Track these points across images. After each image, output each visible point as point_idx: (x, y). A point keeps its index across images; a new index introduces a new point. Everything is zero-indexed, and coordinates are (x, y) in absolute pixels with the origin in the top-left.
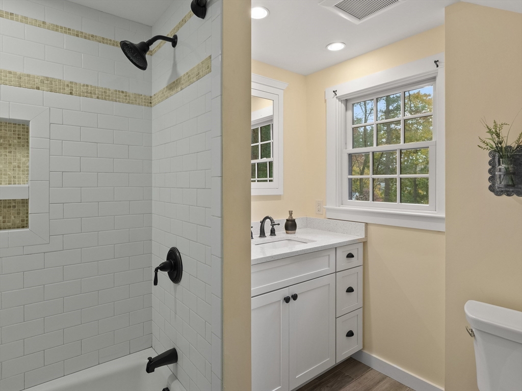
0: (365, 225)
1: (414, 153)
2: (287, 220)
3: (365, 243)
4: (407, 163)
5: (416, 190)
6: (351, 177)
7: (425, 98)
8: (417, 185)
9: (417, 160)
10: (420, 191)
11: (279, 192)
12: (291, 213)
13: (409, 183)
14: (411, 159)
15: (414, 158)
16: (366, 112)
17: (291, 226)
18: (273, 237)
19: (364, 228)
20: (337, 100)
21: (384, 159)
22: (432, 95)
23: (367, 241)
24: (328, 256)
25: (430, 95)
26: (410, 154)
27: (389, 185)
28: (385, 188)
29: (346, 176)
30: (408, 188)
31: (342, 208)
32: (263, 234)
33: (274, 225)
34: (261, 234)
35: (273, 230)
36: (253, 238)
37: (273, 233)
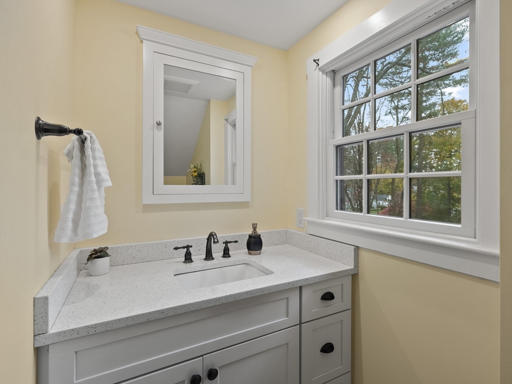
0: (355, 249)
1: (448, 157)
2: (250, 236)
3: (354, 276)
4: (441, 168)
5: (449, 193)
6: (340, 177)
7: (460, 104)
8: (451, 189)
9: (451, 164)
10: (454, 194)
11: (246, 198)
12: (255, 227)
13: (443, 187)
14: (445, 164)
15: (448, 163)
16: (398, 120)
17: (255, 243)
18: (227, 260)
19: (353, 253)
20: (321, 73)
21: (417, 164)
22: (468, 101)
23: (358, 273)
24: (285, 301)
25: (465, 101)
26: (443, 158)
27: (422, 188)
28: (418, 191)
29: (333, 177)
30: (441, 191)
31: (326, 221)
32: (209, 256)
33: (228, 242)
34: (206, 256)
35: (226, 250)
36: (192, 261)
37: (226, 253)
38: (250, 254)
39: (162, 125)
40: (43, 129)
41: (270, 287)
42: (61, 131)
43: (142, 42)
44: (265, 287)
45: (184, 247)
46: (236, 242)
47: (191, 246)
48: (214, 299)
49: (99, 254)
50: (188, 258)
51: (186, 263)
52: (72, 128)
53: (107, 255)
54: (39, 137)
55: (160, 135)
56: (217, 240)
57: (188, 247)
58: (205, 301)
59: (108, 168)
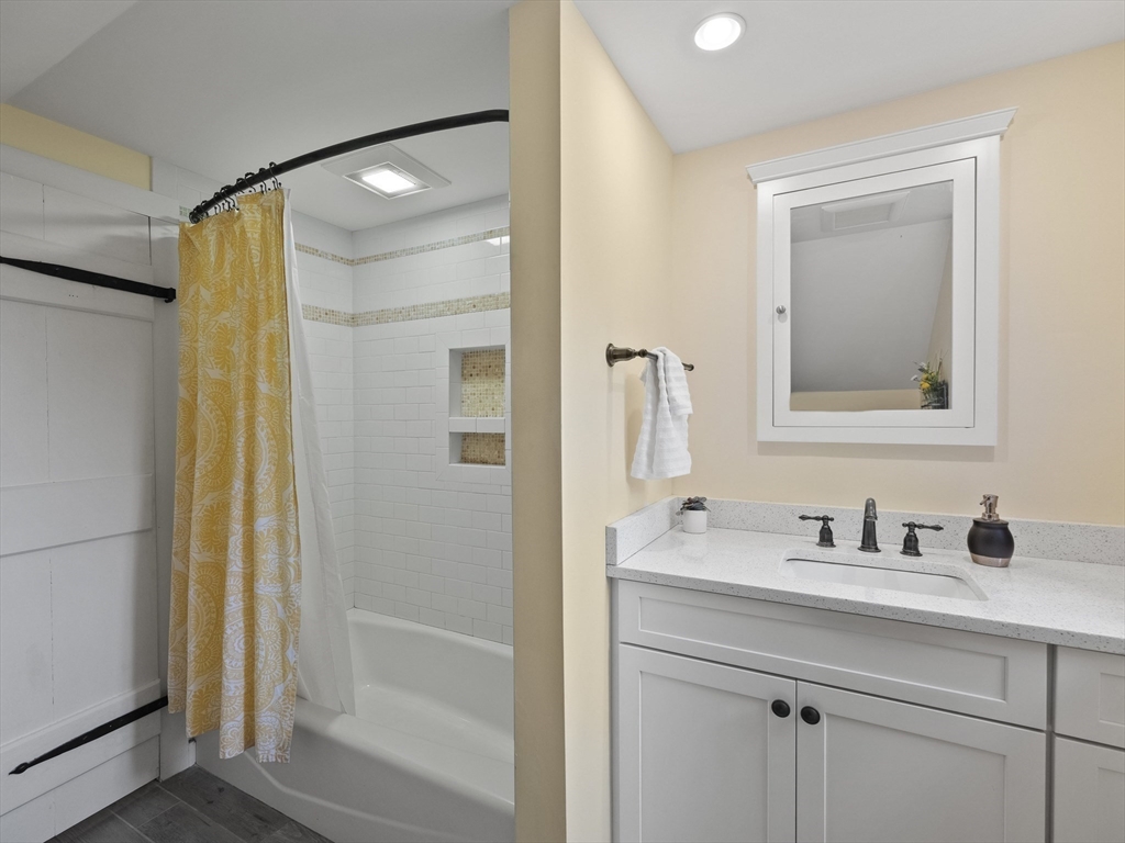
2: (976, 523)
12: (990, 503)
18: (912, 560)
24: (999, 662)
32: (869, 542)
33: (916, 526)
34: (863, 542)
35: (910, 540)
36: (833, 545)
37: (911, 546)
38: (975, 561)
39: (788, 312)
40: (614, 356)
41: (944, 615)
42: (628, 355)
43: (756, 187)
44: (930, 613)
45: (817, 519)
46: (938, 528)
47: (832, 519)
48: (814, 597)
49: (693, 505)
50: (826, 538)
51: (822, 546)
52: (637, 350)
53: (704, 509)
54: (611, 365)
55: (784, 329)
56: (875, 514)
57: (826, 519)
58: (797, 594)
59: (690, 391)
